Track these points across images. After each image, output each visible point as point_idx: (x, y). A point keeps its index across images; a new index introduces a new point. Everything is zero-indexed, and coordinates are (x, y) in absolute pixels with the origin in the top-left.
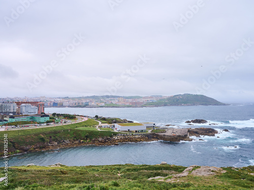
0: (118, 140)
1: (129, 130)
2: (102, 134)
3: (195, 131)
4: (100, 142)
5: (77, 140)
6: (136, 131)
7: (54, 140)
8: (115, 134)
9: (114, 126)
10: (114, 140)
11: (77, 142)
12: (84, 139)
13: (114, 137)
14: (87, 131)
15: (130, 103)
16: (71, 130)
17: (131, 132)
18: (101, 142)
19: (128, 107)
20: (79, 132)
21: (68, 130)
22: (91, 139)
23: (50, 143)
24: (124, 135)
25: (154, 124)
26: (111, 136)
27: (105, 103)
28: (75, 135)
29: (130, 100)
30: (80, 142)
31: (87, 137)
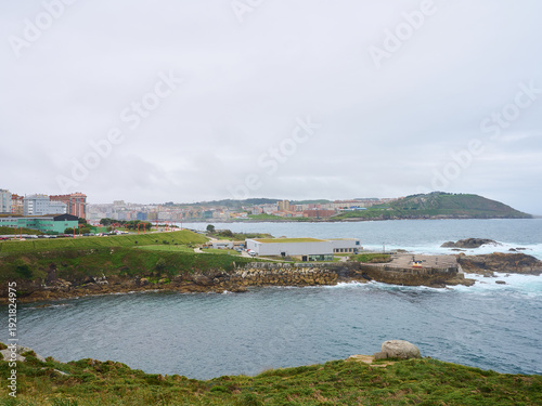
0: (249, 279)
1: (283, 254)
2: (203, 262)
4: (195, 283)
5: (131, 276)
6: (305, 258)
7: (62, 275)
8: (243, 263)
10: (240, 280)
11: (130, 282)
12: (152, 275)
13: (238, 272)
14: (160, 254)
15: (305, 212)
16: (117, 249)
17: (289, 258)
18: (200, 284)
19: (300, 220)
20: (140, 256)
21: (108, 249)
22: (170, 277)
23: (47, 282)
24: (266, 267)
25: (358, 243)
26: (230, 269)
27: (250, 213)
28: (126, 262)
29: (305, 207)
30: (138, 282)
31: (160, 269)
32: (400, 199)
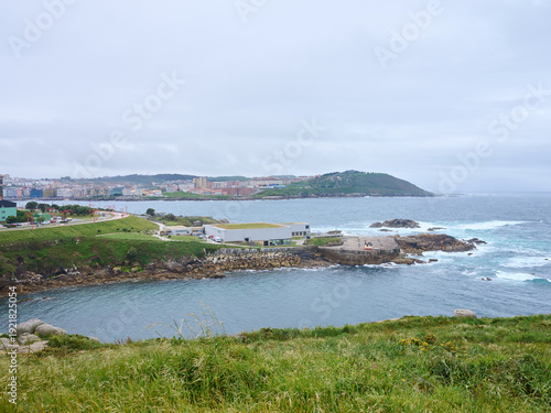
0: (221, 264)
1: (247, 240)
2: (175, 250)
3: (410, 240)
4: (169, 270)
5: (103, 266)
6: (266, 243)
7: (31, 268)
8: (212, 250)
9: (204, 232)
10: (211, 266)
11: (102, 272)
12: (123, 264)
13: (210, 258)
14: (129, 244)
15: (224, 190)
16: (81, 238)
17: (252, 244)
18: (174, 271)
19: (220, 198)
20: (108, 246)
21: (73, 240)
22: (143, 265)
23: (17, 275)
24: (235, 252)
25: (307, 227)
26: (201, 256)
27: (164, 190)
28: (95, 253)
29: (224, 185)
30: (111, 271)
31: (131, 258)
32: (317, 177)
